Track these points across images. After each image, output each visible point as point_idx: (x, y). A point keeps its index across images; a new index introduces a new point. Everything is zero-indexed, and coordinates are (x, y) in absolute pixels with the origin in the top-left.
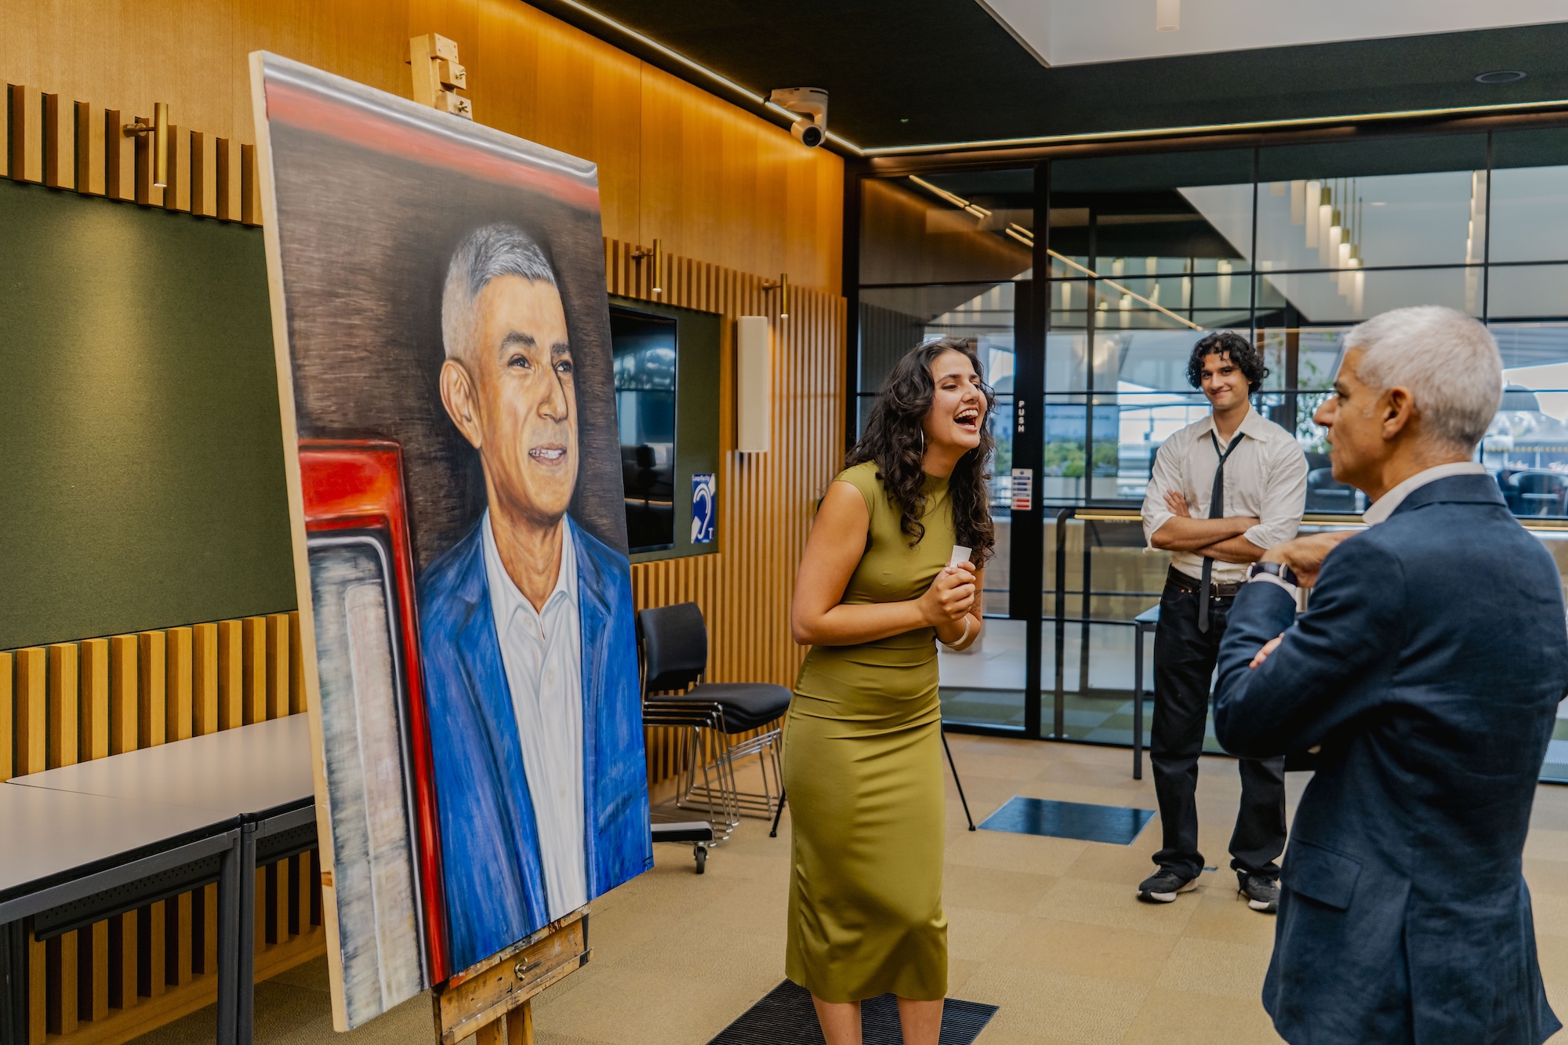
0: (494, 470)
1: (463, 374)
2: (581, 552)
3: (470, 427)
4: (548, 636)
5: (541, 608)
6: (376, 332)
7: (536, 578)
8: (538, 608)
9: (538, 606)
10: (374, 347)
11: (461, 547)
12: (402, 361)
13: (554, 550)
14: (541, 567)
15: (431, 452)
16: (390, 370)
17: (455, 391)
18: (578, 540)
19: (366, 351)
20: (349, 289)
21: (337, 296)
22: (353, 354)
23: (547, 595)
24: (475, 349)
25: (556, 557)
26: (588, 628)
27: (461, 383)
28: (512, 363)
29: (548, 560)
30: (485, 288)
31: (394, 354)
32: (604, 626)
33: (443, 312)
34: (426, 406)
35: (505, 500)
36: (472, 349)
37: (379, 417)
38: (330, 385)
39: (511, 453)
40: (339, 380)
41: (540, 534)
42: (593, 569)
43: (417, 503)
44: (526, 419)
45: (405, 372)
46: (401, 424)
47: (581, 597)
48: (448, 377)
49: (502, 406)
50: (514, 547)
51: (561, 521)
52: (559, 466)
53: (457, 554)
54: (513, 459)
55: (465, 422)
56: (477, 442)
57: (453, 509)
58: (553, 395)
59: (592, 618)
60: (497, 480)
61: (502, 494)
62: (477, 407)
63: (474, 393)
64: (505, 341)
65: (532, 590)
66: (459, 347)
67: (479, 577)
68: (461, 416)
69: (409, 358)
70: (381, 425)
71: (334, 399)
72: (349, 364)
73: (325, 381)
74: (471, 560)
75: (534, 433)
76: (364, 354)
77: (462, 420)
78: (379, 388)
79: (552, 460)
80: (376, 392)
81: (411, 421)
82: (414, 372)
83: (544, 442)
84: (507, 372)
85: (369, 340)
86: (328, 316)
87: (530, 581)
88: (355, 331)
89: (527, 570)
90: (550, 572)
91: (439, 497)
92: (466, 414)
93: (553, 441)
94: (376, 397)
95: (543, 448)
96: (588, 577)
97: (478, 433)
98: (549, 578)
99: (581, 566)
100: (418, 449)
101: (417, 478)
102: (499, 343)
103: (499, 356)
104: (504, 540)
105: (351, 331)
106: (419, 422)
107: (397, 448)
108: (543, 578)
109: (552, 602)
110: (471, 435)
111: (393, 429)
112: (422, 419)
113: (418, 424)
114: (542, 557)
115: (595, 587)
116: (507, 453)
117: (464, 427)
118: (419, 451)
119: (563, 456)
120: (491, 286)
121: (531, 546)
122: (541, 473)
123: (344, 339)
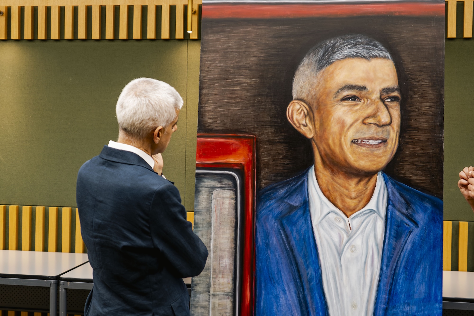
0: (322, 148)
1: (304, 106)
2: (392, 191)
3: (305, 129)
4: (354, 228)
5: (351, 215)
6: (248, 91)
7: (348, 200)
8: (348, 214)
9: (348, 213)
10: (246, 97)
11: (291, 181)
12: (262, 102)
13: (367, 189)
14: (353, 195)
15: (275, 139)
16: (254, 106)
17: (297, 113)
18: (390, 185)
19: (241, 99)
20: (235, 76)
21: (228, 79)
22: (233, 101)
23: (357, 209)
24: (315, 95)
25: (368, 192)
26: (393, 230)
27: (302, 110)
28: (344, 99)
29: (360, 193)
30: (328, 67)
31: (258, 99)
32: (410, 232)
33: (294, 80)
34: (276, 120)
35: (328, 162)
36: (313, 94)
37: (245, 125)
38: (218, 113)
39: (337, 141)
40: (223, 111)
41: (356, 180)
42: (403, 201)
43: (263, 160)
44: (351, 125)
45: (263, 107)
46: (257, 128)
47: (389, 214)
48: (293, 107)
49: (332, 119)
50: (332, 184)
51: (376, 175)
52: (378, 148)
53: (287, 183)
54: (337, 143)
55: (302, 127)
56: (310, 135)
57: (288, 164)
58: (379, 113)
59: (398, 226)
60: (323, 153)
61: (326, 160)
62: (313, 120)
63: (311, 114)
64: (340, 89)
65: (344, 206)
66: (303, 94)
67: (302, 195)
68: (300, 124)
69: (267, 101)
70: (245, 128)
71: (219, 118)
72: (230, 105)
73: (216, 112)
74: (298, 187)
75: (357, 131)
76: (240, 100)
77: (300, 126)
78: (246, 113)
79: (372, 145)
80: (244, 115)
81: (265, 126)
82: (270, 106)
83: (367, 136)
84: (340, 104)
85: (243, 95)
86: (221, 87)
87: (343, 201)
88: (236, 92)
89: (341, 196)
90: (362, 199)
91: (279, 158)
92: (304, 122)
93: (375, 136)
94: (244, 117)
95: (364, 139)
96: (397, 205)
97: (311, 132)
98: (360, 202)
99: (391, 197)
100: (267, 138)
101: (264, 150)
102: (336, 90)
103: (334, 97)
104: (324, 180)
105: (234, 92)
106: (270, 127)
107: (254, 138)
108: (355, 201)
109: (361, 213)
110: (306, 133)
111: (252, 130)
112: (271, 126)
113: (269, 128)
114: (354, 191)
115: (404, 211)
116: (333, 141)
117: (301, 129)
118: (268, 139)
119: (382, 144)
120: (333, 65)
121: (347, 185)
122: (362, 151)
123: (229, 95)
